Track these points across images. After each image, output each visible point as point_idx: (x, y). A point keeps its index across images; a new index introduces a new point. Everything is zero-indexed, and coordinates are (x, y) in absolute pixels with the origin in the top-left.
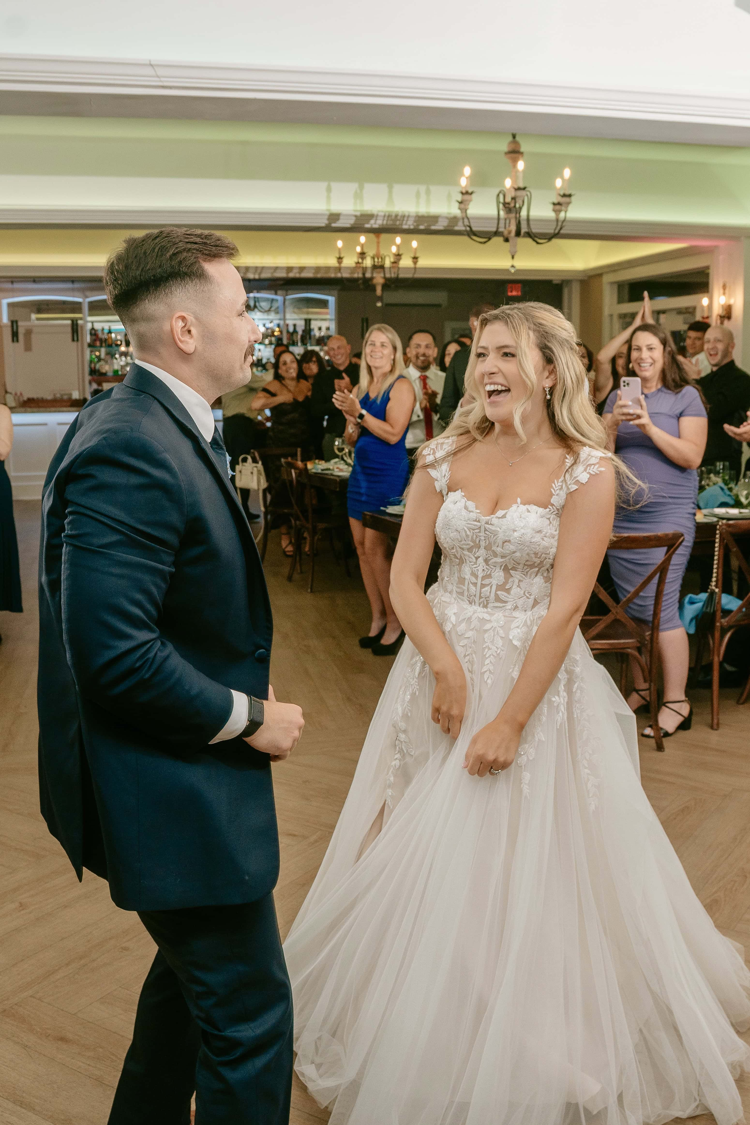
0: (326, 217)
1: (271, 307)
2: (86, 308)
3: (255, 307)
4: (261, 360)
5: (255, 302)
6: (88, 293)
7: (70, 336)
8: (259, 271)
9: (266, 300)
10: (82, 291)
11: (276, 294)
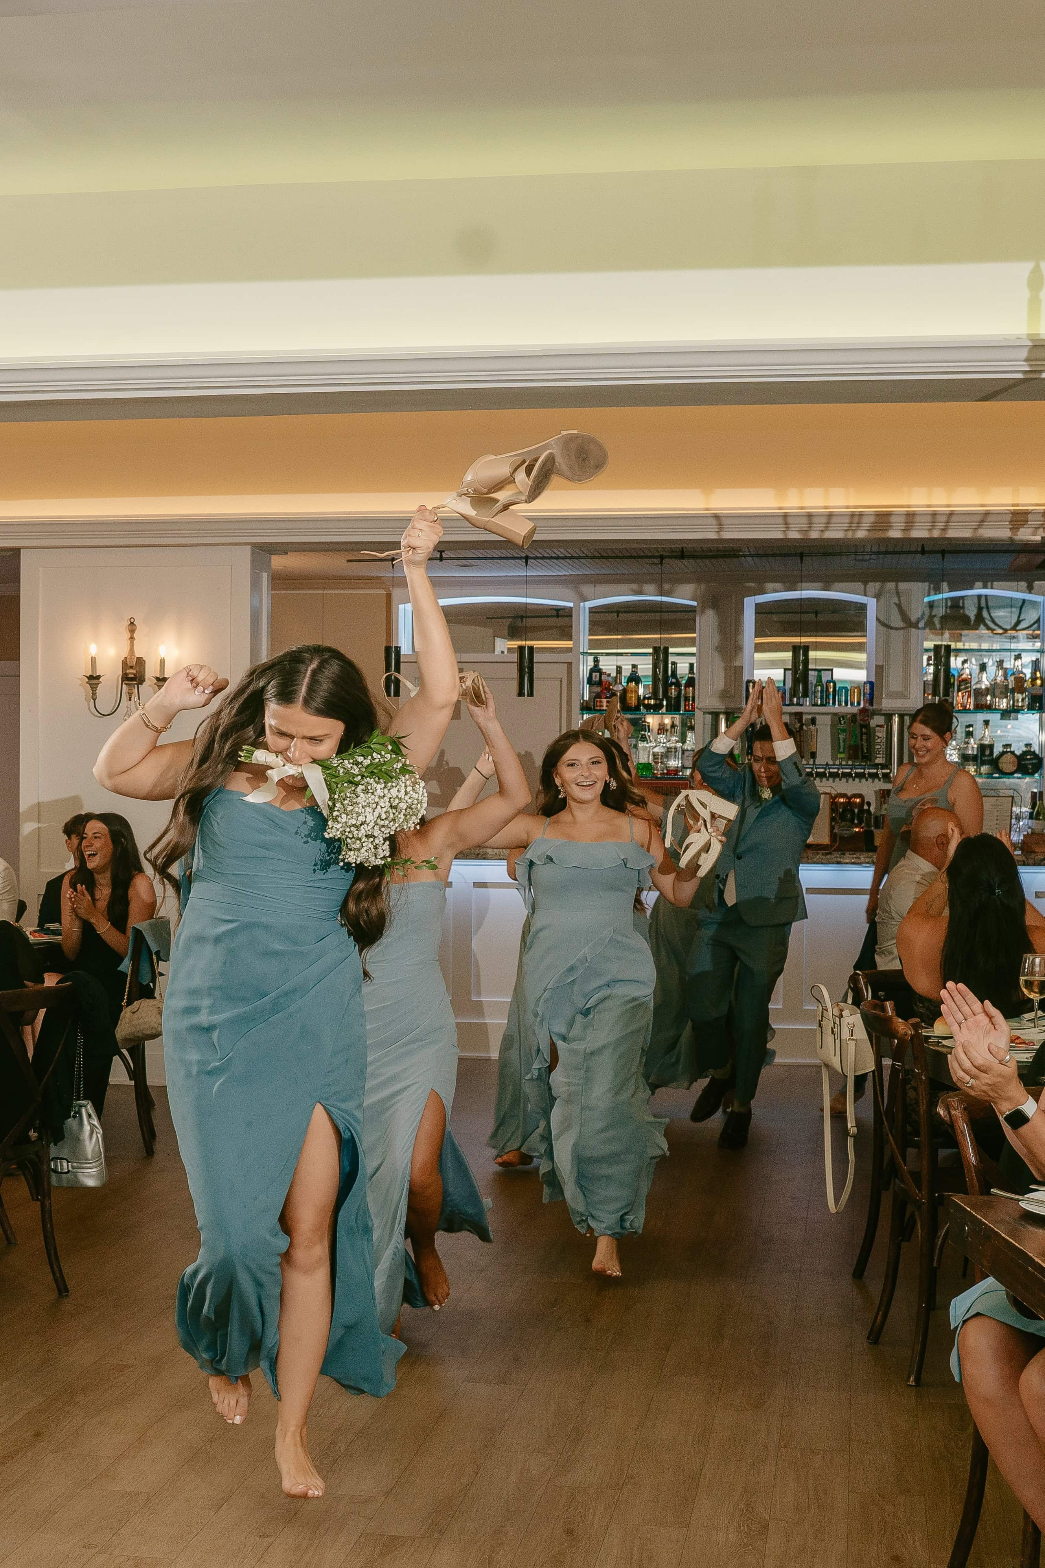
0: (1024, 354)
1: (1018, 622)
2: (582, 622)
3: (980, 620)
4: (991, 747)
5: (980, 609)
6: (587, 589)
7: (514, 685)
8: (940, 525)
9: (1009, 603)
10: (574, 582)
11: (1030, 589)
